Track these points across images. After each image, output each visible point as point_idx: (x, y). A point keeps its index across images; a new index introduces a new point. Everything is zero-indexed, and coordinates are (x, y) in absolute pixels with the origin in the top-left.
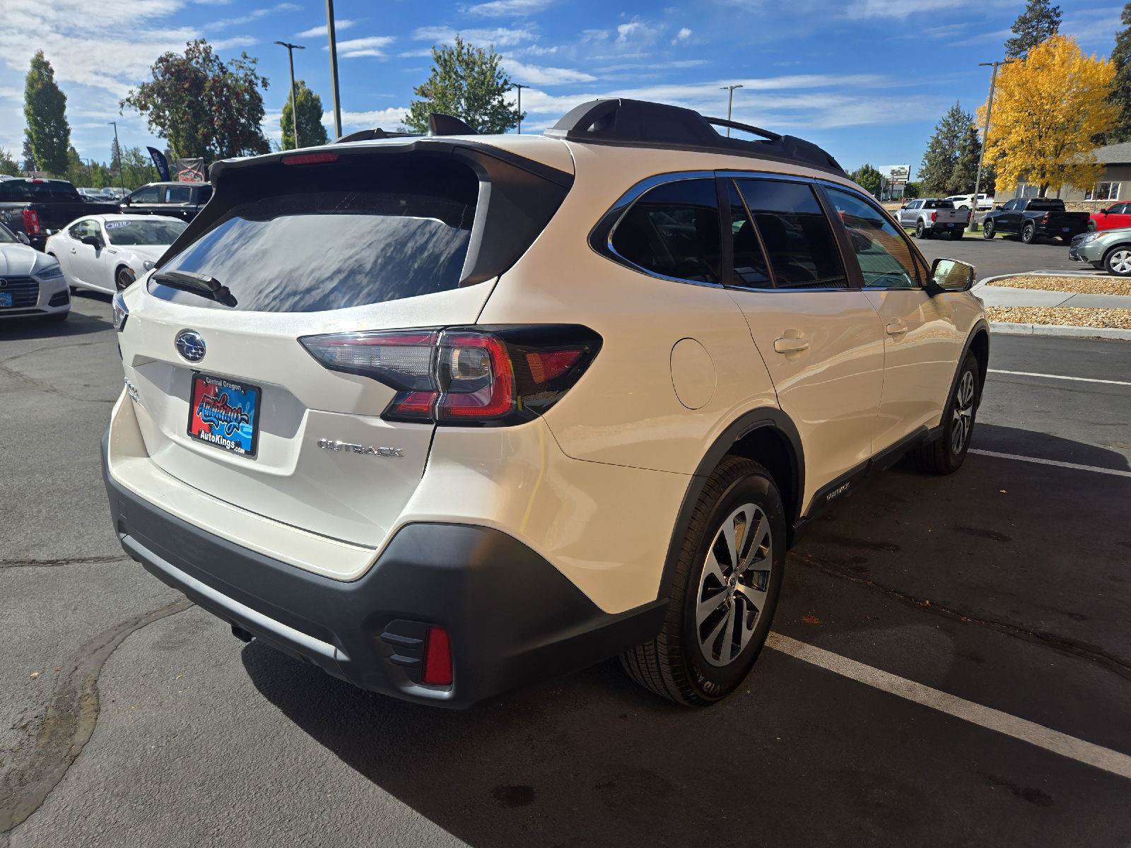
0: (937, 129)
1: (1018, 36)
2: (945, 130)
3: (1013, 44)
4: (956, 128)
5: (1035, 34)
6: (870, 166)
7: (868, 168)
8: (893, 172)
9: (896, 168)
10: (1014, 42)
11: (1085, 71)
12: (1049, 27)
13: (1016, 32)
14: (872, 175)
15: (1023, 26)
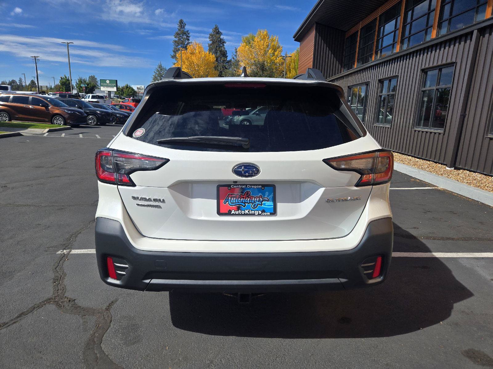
0: (155, 72)
1: (177, 39)
2: (158, 73)
3: (175, 42)
4: (162, 73)
5: (182, 40)
6: (128, 85)
7: (128, 86)
8: (138, 88)
9: (139, 86)
10: (176, 41)
11: (206, 57)
12: (186, 38)
13: (175, 38)
14: (130, 89)
15: (178, 36)
